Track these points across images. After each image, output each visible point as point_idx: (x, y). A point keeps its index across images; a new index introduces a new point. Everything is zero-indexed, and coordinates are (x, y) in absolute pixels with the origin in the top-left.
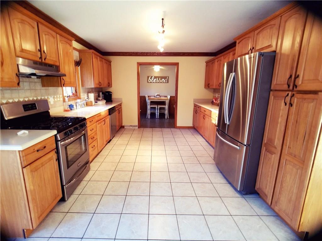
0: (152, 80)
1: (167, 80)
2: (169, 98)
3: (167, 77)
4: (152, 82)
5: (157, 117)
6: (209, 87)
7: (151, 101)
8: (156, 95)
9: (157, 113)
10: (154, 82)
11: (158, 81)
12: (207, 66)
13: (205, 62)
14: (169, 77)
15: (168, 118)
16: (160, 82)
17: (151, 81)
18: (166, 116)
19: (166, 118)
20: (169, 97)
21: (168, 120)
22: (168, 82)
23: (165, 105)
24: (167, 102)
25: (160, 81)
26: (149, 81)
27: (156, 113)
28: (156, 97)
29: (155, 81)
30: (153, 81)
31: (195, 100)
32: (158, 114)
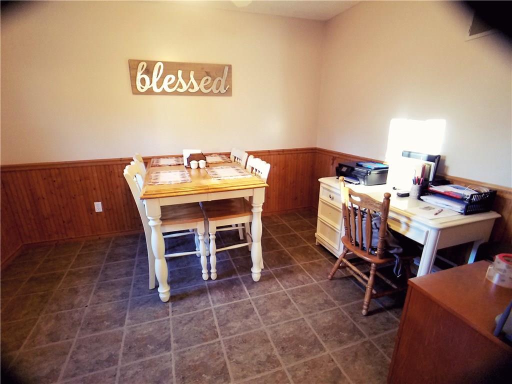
0: (155, 79)
1: (224, 81)
3: (226, 69)
4: (154, 93)
5: (205, 277)
7: (163, 208)
10: (164, 93)
11: (185, 87)
16: (196, 88)
17: (147, 86)
22: (228, 93)
25: (192, 87)
26: (139, 84)
27: (203, 261)
29: (170, 86)
30: (159, 84)
32: (213, 260)
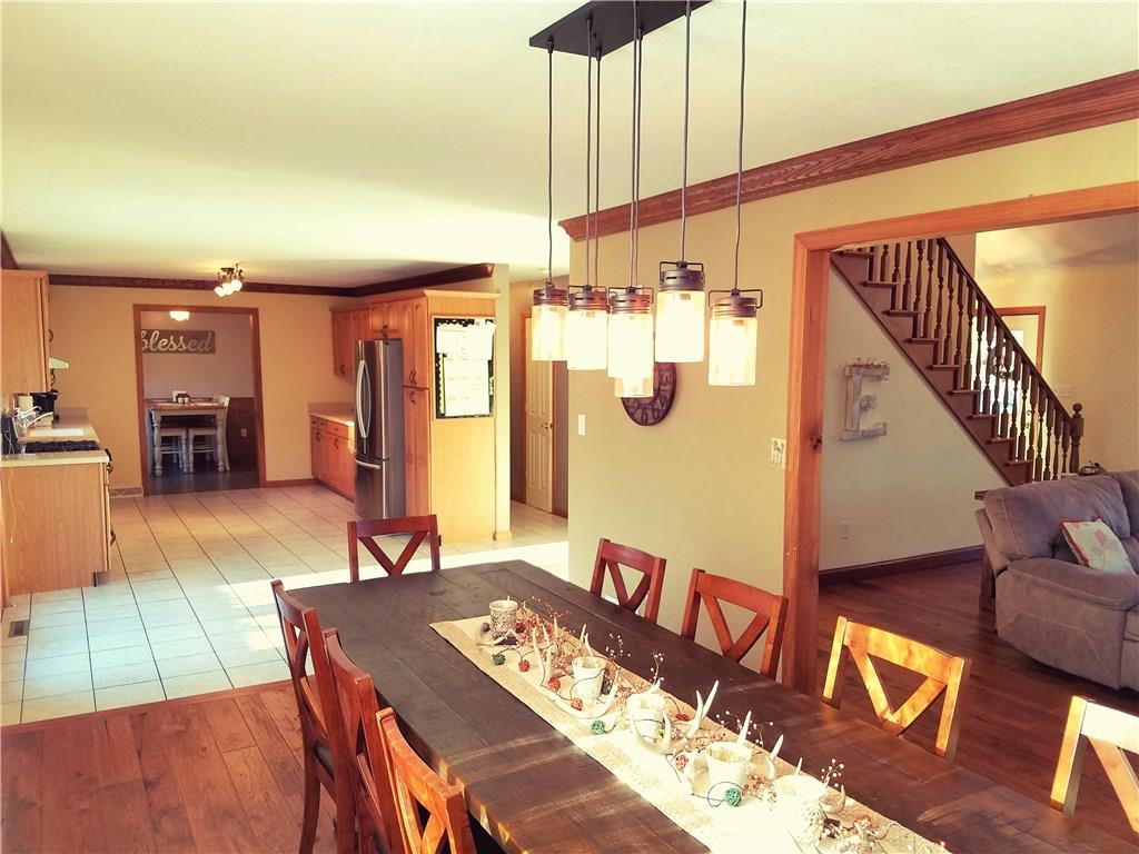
0: (152, 342)
1: (207, 343)
2: (226, 404)
3: (210, 334)
4: (151, 351)
5: (189, 468)
6: (343, 373)
7: (163, 417)
8: (175, 393)
9: (186, 455)
10: (158, 351)
11: (175, 347)
12: (333, 321)
13: (330, 310)
14: (217, 335)
15: (228, 469)
16: (185, 348)
17: (146, 346)
18: (220, 463)
19: (221, 469)
20: (226, 401)
21: (228, 474)
22: (212, 351)
23: (216, 427)
24: (221, 417)
25: (181, 347)
27: (184, 457)
28: (177, 402)
29: (164, 347)
30: (156, 345)
31: (313, 407)
32: (191, 457)
